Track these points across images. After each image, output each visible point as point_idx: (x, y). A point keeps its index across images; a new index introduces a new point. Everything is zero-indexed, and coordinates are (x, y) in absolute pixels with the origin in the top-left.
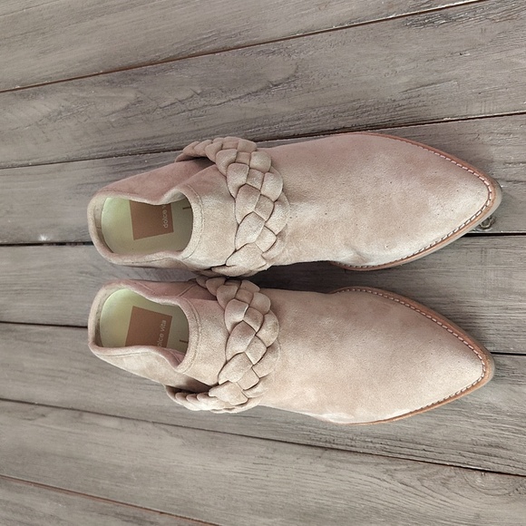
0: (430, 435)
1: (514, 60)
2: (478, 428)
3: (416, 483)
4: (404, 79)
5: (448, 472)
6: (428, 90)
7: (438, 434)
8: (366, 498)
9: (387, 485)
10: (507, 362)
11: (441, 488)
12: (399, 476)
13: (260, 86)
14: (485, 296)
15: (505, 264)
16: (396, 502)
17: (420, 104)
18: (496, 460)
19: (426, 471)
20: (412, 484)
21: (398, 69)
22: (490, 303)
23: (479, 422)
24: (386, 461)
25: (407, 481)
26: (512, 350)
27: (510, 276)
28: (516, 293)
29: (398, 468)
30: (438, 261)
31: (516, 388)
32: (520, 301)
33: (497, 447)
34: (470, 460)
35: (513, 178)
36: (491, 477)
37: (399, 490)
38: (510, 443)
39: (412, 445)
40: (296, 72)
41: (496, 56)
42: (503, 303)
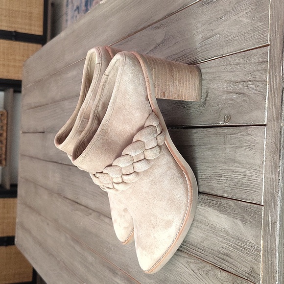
0: (203, 244)
1: (241, 19)
2: (220, 243)
3: (197, 271)
4: (200, 36)
5: (208, 267)
6: (208, 41)
7: (206, 244)
8: (180, 276)
9: (188, 271)
10: (233, 204)
11: (206, 276)
12: (191, 265)
13: (154, 46)
14: (225, 163)
15: (233, 144)
16: (190, 281)
17: (205, 50)
18: (227, 263)
19: (201, 265)
20: (196, 272)
21: (198, 31)
22: (227, 167)
23: (221, 239)
24: (188, 257)
25: (194, 269)
26: (234, 197)
27: (235, 152)
28: (237, 162)
29: (191, 261)
30: (209, 142)
31: (235, 220)
32: (238, 167)
33: (227, 256)
34: (217, 262)
35: (238, 91)
36: (224, 273)
37: (191, 274)
38: (232, 254)
39: (197, 249)
40: (165, 37)
41: (234, 18)
42: (232, 168)
